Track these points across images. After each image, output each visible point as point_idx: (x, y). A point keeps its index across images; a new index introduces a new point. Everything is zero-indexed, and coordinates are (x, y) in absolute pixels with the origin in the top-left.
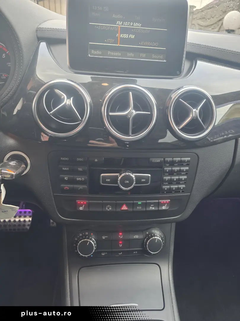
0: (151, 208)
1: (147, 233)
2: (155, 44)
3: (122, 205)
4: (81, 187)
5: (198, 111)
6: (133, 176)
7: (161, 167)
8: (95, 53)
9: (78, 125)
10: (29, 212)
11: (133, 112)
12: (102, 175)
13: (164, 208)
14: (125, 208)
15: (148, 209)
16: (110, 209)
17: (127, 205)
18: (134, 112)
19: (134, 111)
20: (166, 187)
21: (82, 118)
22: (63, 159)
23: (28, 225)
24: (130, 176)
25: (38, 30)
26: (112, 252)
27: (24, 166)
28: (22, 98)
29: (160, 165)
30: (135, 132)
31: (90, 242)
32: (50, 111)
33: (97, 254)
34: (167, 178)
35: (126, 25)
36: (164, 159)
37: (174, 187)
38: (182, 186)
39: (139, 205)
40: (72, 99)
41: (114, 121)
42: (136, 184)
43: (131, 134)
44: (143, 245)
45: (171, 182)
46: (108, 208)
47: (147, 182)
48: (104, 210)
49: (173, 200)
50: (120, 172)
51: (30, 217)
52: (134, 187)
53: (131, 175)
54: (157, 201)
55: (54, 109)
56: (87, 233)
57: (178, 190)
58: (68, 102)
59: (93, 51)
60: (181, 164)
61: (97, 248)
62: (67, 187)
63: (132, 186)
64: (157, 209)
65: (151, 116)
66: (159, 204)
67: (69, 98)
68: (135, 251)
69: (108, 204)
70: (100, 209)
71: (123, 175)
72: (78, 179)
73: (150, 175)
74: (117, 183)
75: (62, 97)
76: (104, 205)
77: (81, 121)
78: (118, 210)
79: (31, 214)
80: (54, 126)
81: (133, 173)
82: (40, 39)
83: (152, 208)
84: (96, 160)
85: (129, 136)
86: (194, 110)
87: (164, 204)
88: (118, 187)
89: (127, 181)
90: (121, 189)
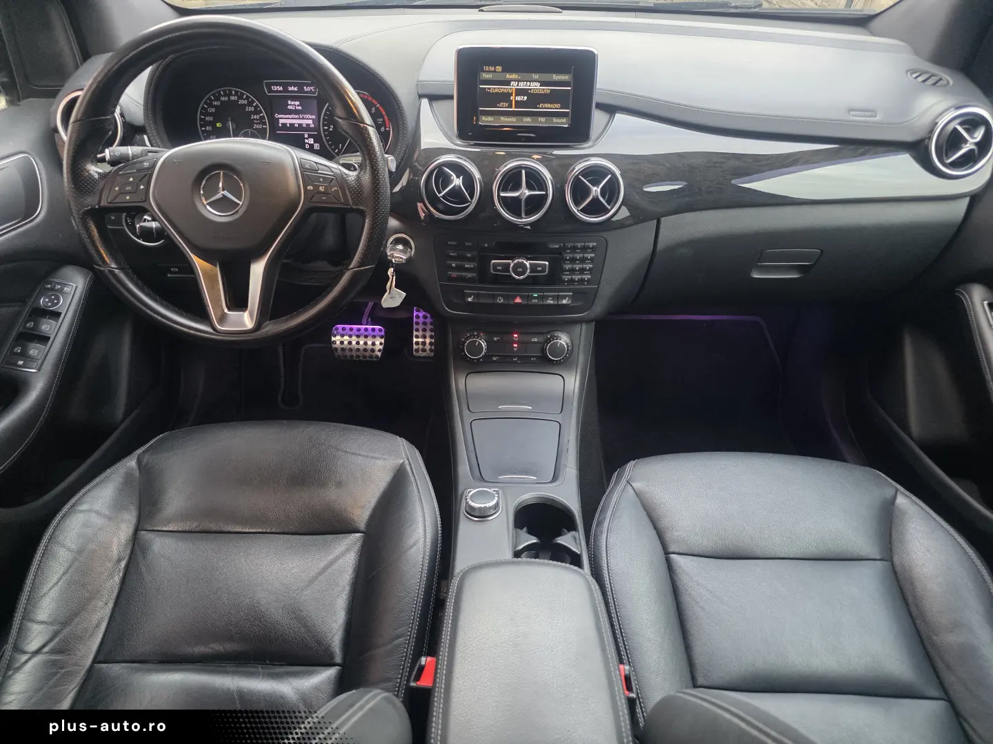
0: (548, 301)
1: (549, 336)
2: (557, 106)
3: (515, 297)
4: (469, 275)
5: (599, 190)
6: (527, 263)
7: (560, 254)
8: (486, 119)
9: (468, 206)
10: (380, 330)
11: (525, 193)
12: (493, 261)
13: (564, 302)
14: (518, 300)
15: (545, 303)
16: (502, 301)
17: (522, 297)
18: (528, 193)
19: (527, 191)
20: (566, 278)
21: (472, 198)
22: (451, 243)
23: (379, 350)
24: (523, 263)
25: (419, 84)
26: (505, 356)
27: (409, 250)
28: (408, 169)
29: (559, 252)
30: (528, 214)
31: (479, 343)
32: (440, 193)
33: (487, 357)
34: (567, 267)
35: (522, 85)
36: (564, 245)
37: (577, 277)
38: (586, 277)
39: (535, 298)
40: (461, 178)
41: (506, 202)
42: (530, 272)
43: (523, 216)
44: (543, 350)
45: (572, 271)
46: (500, 300)
47: (543, 271)
48: (495, 302)
49: (575, 292)
50: (512, 259)
51: (382, 337)
52: (528, 276)
53: (525, 262)
54: (557, 294)
55: (443, 190)
56: (475, 333)
57: (581, 281)
58: (457, 181)
59: (484, 118)
60: (584, 249)
61: (488, 349)
62: (454, 274)
63: (526, 275)
64: (556, 303)
65: (546, 196)
66: (558, 298)
67: (458, 177)
68: (533, 357)
69: (499, 295)
70: (491, 301)
71: (515, 262)
72: (466, 266)
73: (547, 263)
74: (509, 272)
75: (452, 178)
76: (494, 297)
77: (471, 202)
78: (511, 302)
79: (383, 333)
80: (441, 207)
81: (528, 259)
82: (421, 96)
83: (550, 302)
84: (486, 245)
85: (522, 218)
86: (595, 188)
87: (564, 297)
88: (511, 276)
89: (520, 268)
90: (514, 278)
